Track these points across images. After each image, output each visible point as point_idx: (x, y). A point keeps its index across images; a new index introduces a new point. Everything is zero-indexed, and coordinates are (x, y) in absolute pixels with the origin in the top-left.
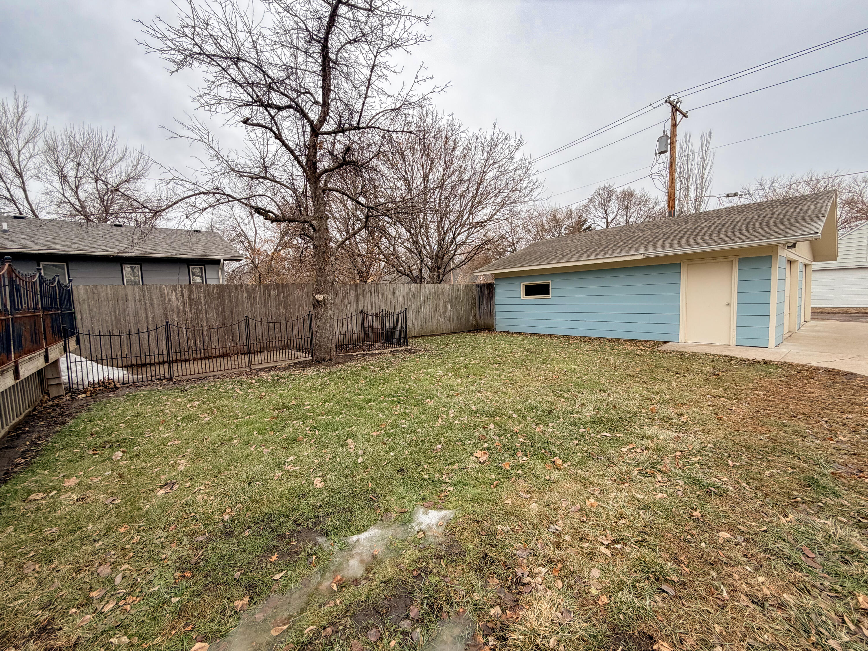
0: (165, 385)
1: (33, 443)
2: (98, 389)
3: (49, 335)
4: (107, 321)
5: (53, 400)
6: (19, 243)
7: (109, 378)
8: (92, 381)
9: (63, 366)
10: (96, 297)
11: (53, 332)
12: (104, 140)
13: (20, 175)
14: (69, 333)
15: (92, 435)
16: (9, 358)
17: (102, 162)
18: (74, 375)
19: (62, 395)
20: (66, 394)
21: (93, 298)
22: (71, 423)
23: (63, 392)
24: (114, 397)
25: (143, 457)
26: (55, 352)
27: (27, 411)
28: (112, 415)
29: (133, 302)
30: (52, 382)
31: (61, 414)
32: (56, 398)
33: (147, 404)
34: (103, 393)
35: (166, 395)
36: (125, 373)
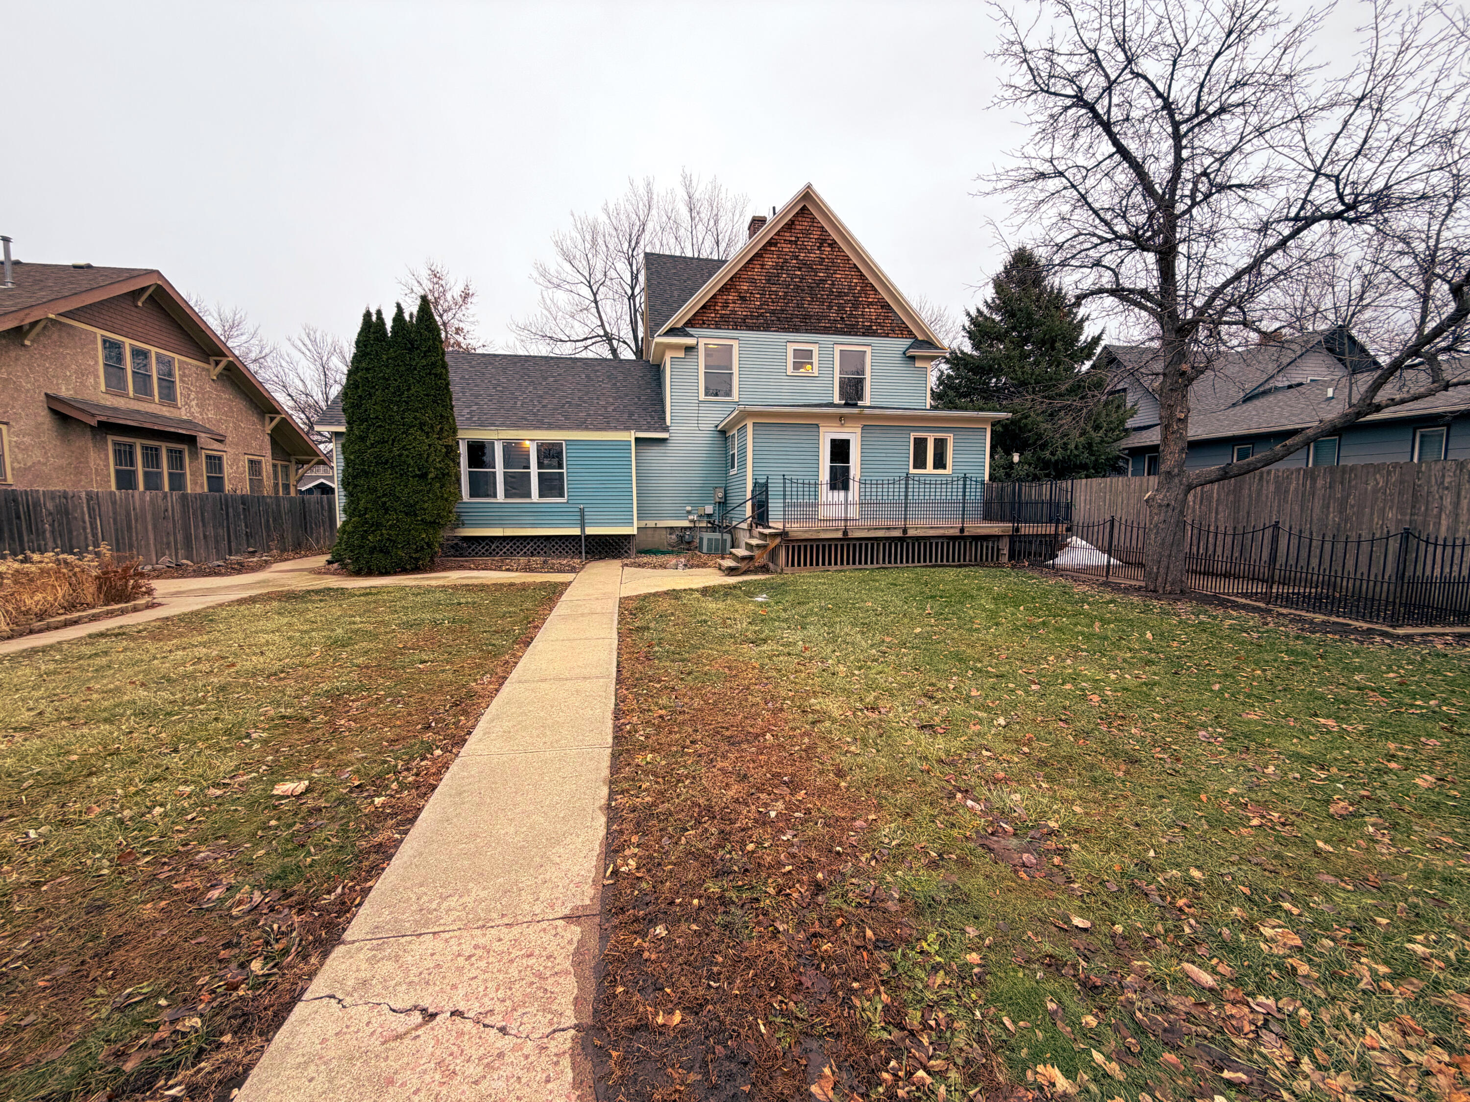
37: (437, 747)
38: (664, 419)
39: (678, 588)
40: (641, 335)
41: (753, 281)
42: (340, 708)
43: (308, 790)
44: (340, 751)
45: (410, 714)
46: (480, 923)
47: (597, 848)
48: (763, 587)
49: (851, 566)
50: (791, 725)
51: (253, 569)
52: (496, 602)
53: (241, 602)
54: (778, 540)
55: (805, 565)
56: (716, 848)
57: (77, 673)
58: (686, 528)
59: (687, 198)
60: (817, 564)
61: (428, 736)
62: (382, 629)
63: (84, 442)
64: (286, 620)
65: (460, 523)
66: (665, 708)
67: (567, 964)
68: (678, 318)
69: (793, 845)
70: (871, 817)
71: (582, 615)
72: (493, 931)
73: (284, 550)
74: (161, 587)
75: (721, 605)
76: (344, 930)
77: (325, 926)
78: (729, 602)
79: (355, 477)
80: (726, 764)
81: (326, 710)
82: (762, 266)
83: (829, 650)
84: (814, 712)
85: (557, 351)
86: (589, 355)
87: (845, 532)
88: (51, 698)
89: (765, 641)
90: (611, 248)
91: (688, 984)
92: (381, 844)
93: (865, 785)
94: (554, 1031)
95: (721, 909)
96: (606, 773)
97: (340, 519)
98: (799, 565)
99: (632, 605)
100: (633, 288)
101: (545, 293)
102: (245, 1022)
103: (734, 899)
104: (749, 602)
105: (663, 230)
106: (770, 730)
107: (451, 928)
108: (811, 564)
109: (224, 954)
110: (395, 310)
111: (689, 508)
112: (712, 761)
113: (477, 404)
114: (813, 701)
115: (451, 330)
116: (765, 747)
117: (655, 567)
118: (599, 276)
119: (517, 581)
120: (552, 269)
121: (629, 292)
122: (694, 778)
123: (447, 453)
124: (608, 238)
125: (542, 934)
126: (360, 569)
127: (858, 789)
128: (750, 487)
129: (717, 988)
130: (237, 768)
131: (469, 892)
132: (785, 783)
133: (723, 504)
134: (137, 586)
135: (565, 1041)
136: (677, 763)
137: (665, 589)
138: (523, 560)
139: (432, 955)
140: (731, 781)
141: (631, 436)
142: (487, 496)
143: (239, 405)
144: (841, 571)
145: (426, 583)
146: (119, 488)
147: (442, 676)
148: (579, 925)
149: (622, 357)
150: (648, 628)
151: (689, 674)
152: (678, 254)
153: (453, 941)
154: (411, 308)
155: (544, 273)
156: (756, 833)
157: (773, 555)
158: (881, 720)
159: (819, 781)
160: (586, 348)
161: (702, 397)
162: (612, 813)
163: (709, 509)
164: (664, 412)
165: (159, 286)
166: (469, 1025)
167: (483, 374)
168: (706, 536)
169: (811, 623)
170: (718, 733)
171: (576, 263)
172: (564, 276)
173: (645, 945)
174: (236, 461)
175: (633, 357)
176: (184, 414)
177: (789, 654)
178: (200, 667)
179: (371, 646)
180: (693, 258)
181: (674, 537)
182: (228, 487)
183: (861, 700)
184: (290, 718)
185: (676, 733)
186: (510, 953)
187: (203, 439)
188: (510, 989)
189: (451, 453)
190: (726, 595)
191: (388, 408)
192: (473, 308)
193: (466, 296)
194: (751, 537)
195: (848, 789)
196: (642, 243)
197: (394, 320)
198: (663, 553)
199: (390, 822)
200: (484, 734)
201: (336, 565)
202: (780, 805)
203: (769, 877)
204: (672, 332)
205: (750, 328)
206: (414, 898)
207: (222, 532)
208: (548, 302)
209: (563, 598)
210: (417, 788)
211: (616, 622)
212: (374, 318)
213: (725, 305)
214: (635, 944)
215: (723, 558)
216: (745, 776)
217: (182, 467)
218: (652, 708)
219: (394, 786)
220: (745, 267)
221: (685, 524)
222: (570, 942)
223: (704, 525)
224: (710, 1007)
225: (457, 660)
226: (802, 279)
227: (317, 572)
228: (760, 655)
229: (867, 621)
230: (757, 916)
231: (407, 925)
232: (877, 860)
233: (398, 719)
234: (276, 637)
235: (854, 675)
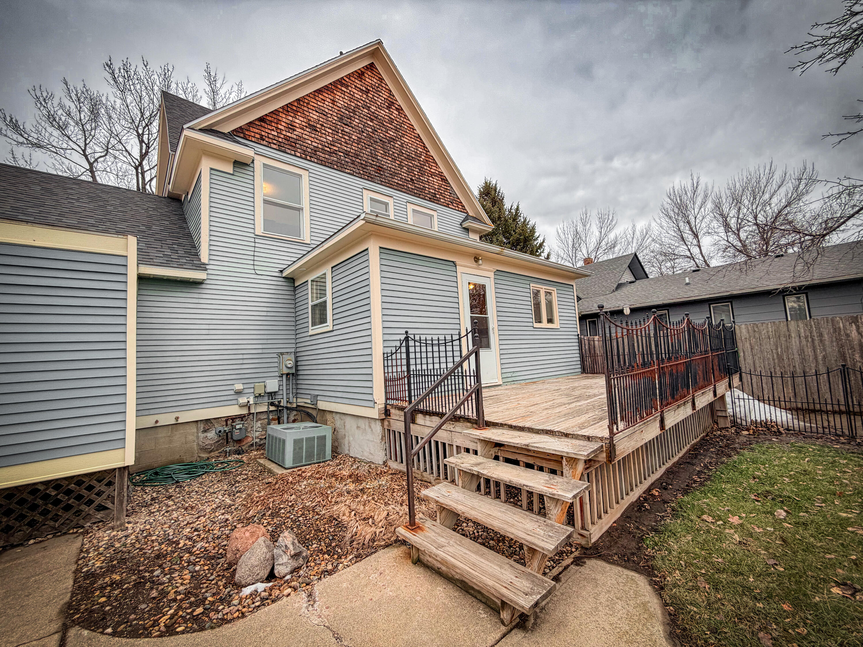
0: (843, 443)
1: (706, 467)
2: (760, 429)
3: (717, 373)
4: (768, 359)
5: (721, 429)
6: (696, 291)
7: (771, 420)
8: (754, 420)
9: (728, 400)
10: (757, 336)
11: (720, 369)
12: (762, 175)
13: (696, 236)
14: (733, 371)
15: (754, 478)
16: (689, 393)
17: (761, 197)
18: (738, 409)
19: (727, 428)
20: (732, 427)
21: (754, 337)
22: (735, 458)
23: (729, 425)
24: (778, 443)
25: (812, 530)
26: (722, 387)
27: (702, 435)
28: (775, 463)
29: (797, 339)
30: (720, 414)
31: (727, 446)
32: (723, 428)
33: (817, 462)
34: (765, 434)
35: (845, 458)
36: (790, 416)
38: (197, 254)
58: (233, 419)
68: (223, 116)
111: (239, 386)
133: (293, 375)
161: (260, 230)
163: (273, 385)
164: (195, 246)
181: (212, 434)
198: (191, 470)
204: (214, 133)
205: (323, 163)
213: (292, 128)
221: (234, 411)
223: (265, 409)
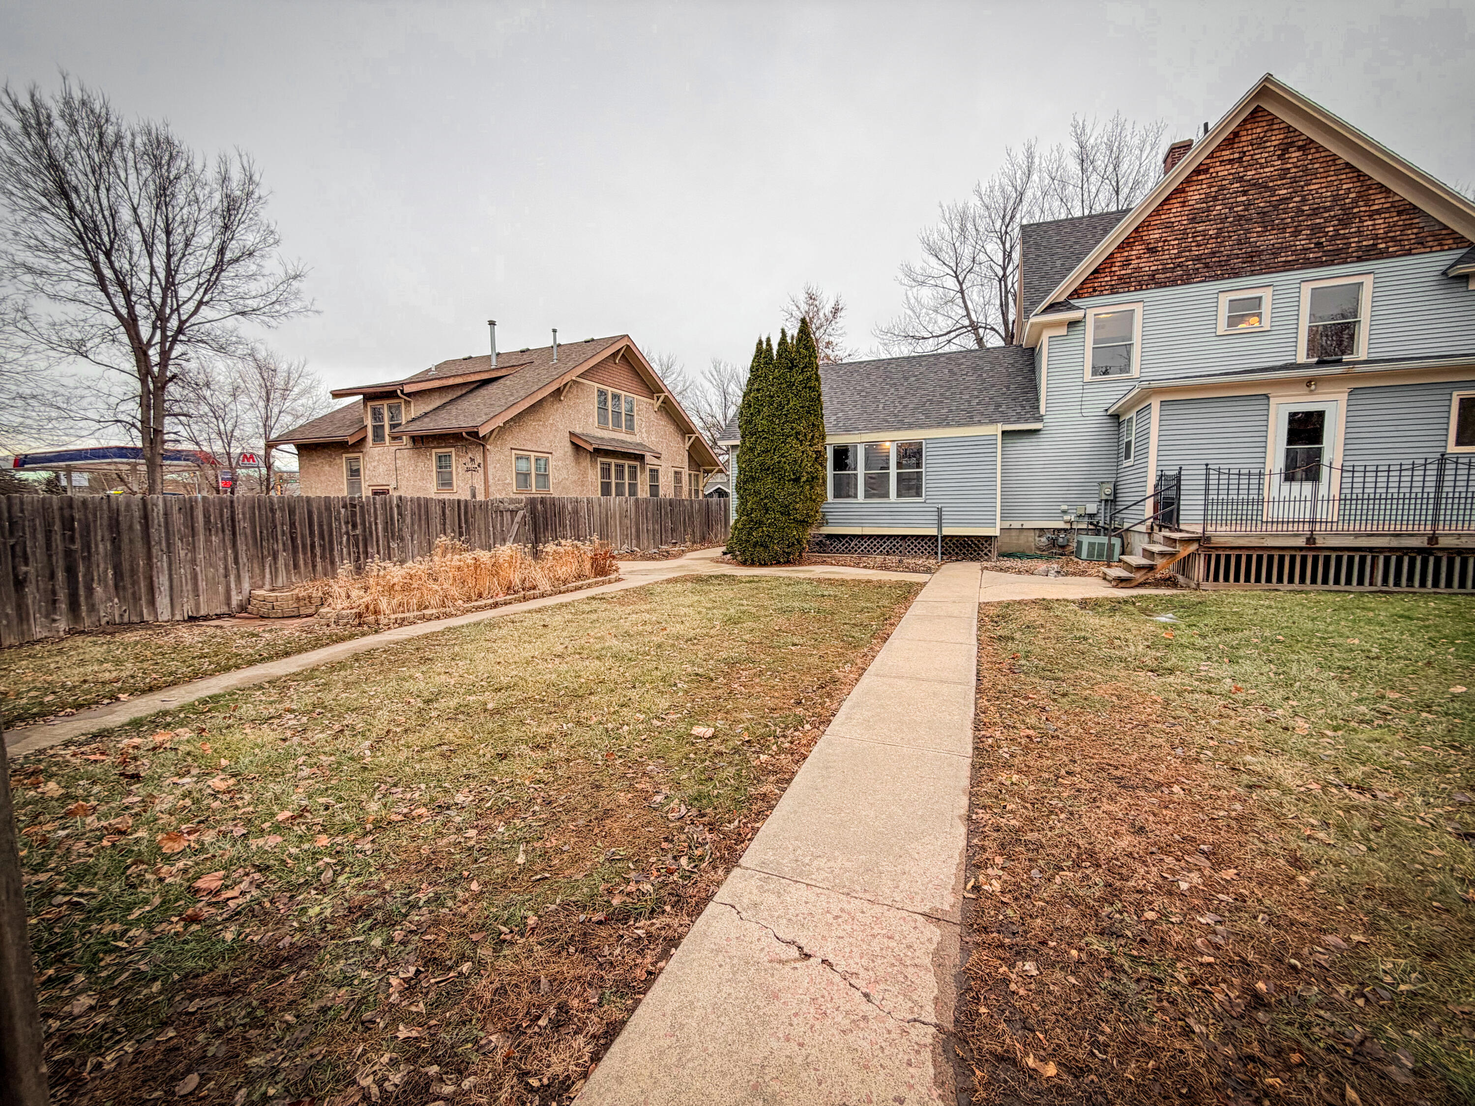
37: (807, 722)
38: (1038, 408)
39: (1048, 597)
40: (1011, 317)
41: (1169, 226)
42: (734, 675)
43: (714, 736)
44: (735, 709)
45: (785, 689)
46: (845, 890)
47: (957, 856)
48: (1168, 605)
49: (1319, 586)
50: (1213, 782)
51: (675, 557)
52: (854, 596)
53: (669, 581)
54: (1194, 547)
55: (1237, 579)
56: (1102, 900)
57: (581, 623)
58: (1059, 530)
59: (1077, 149)
60: (1258, 580)
61: (799, 710)
62: (763, 613)
63: (586, 462)
64: (696, 598)
65: (824, 522)
66: (1034, 728)
67: (927, 961)
68: (1059, 293)
69: (1215, 933)
70: (1356, 938)
71: (939, 617)
72: (856, 901)
73: (694, 542)
74: (624, 566)
75: (1106, 621)
76: (741, 857)
77: (729, 848)
78: (1117, 618)
79: (745, 483)
80: (1112, 808)
81: (726, 675)
82: (1184, 204)
83: (1277, 696)
84: (1249, 772)
85: (919, 350)
86: (954, 348)
87: (1311, 539)
88: (572, 638)
89: (1171, 671)
90: (981, 229)
91: (1064, 1039)
92: (765, 794)
93: (1344, 890)
94: (915, 1020)
95: (1108, 974)
96: (966, 783)
97: (733, 517)
98: (1226, 579)
99: (993, 612)
100: (1004, 269)
101: (910, 293)
102: (679, 901)
103: (1126, 967)
104: (1145, 622)
105: (1045, 194)
106: (1177, 782)
107: (821, 885)
108: (1247, 580)
109: (664, 845)
110: (780, 335)
111: (1064, 507)
112: (1095, 800)
113: (842, 411)
114: (1248, 758)
115: (822, 345)
116: (1172, 802)
117: (1020, 572)
118: (966, 263)
119: (874, 578)
120: (917, 266)
121: (1000, 273)
122: (1072, 814)
123: (816, 458)
124: (978, 221)
125: (902, 922)
126: (746, 560)
127: (1332, 892)
128: (1152, 480)
129: (1103, 1060)
130: (670, 708)
131: (836, 859)
132: (1203, 852)
133: (1112, 501)
134: (611, 566)
135: (926, 1035)
136: (1049, 791)
137: (1033, 597)
138: (880, 559)
139: (806, 903)
140: (1123, 829)
141: (997, 429)
142: (849, 496)
143: (671, 428)
144: (1301, 592)
145: (794, 575)
146: (603, 495)
147: (810, 660)
148: (939, 927)
149: (989, 345)
150: (1013, 639)
151: (1064, 695)
152: (1063, 216)
153: (823, 898)
154: (793, 331)
155: (909, 272)
156: (1159, 901)
157: (1185, 565)
158: (1376, 807)
159: (1259, 865)
160: (949, 341)
161: (1088, 377)
162: (974, 828)
163: (1092, 508)
164: (1038, 400)
165: (628, 346)
166: (837, 978)
167: (849, 382)
168: (1086, 540)
169: (1247, 657)
170: (1103, 769)
171: (943, 255)
172: (929, 271)
173: (1013, 976)
174: (666, 472)
175: (1002, 344)
176: (637, 439)
177: (1210, 693)
178: (646, 628)
179: (755, 625)
180: (1083, 217)
181: (1044, 539)
182: (661, 493)
183: (1338, 772)
184: (701, 676)
185: (1048, 758)
186: (872, 928)
187: (649, 458)
188: (873, 961)
189: (819, 457)
190: (1113, 610)
191: (772, 422)
192: (842, 321)
193: (836, 311)
194: (1152, 542)
195: (1312, 888)
196: (1018, 216)
197: (780, 344)
198: (1029, 557)
199: (772, 778)
200: (847, 719)
201: (729, 556)
202: (1195, 877)
203: (1178, 959)
204: (1052, 307)
205: (1160, 285)
206: (791, 848)
207: (657, 527)
208: (912, 301)
209: (919, 598)
210: (792, 754)
211: (975, 628)
212: (764, 345)
213: (1127, 263)
214: (1001, 970)
215: (1109, 566)
216: (1142, 828)
217: (636, 479)
218: (1018, 725)
219: (774, 748)
220: (1157, 212)
221: (1061, 525)
222: (930, 940)
223: (1084, 526)
224: (1092, 1077)
225: (822, 646)
226: (1247, 206)
227: (716, 561)
228: (1164, 687)
229: (1350, 664)
230: (1160, 1000)
231: (787, 869)
232: (1367, 1000)
233: (776, 691)
234: (691, 611)
235: (1323, 735)
